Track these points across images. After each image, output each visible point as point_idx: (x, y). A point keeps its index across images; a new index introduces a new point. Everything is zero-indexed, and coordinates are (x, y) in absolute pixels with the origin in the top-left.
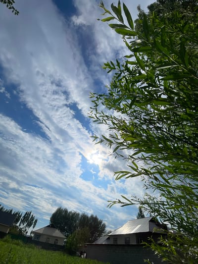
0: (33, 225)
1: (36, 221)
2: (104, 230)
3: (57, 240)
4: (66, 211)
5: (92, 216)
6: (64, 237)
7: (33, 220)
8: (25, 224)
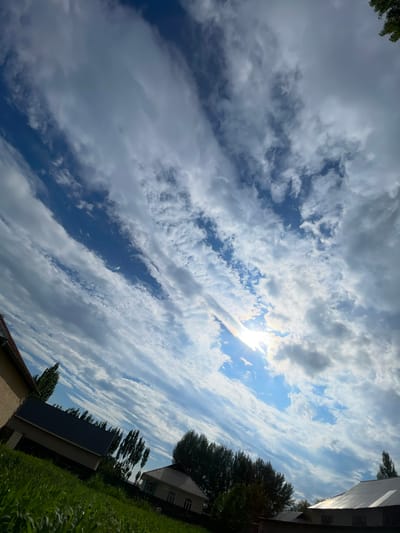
0: (141, 461)
1: (147, 452)
2: (288, 498)
3: (189, 500)
4: (204, 441)
5: (260, 462)
6: (205, 497)
7: (141, 450)
8: (128, 456)
